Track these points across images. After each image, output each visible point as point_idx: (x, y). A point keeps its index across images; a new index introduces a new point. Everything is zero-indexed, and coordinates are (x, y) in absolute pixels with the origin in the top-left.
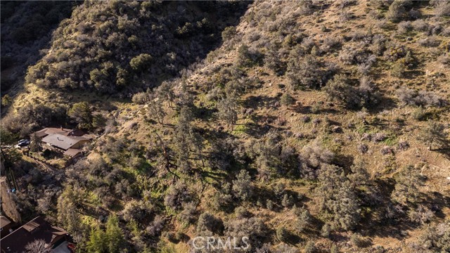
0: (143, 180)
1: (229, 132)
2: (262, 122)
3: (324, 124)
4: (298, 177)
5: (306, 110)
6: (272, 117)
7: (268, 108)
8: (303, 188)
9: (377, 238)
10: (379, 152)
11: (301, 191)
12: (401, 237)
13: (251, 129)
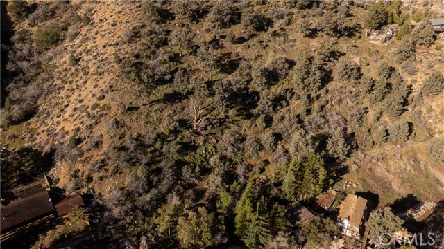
0: (194, 156)
1: (210, 80)
2: (224, 60)
3: (258, 44)
4: (278, 81)
5: (241, 40)
6: (226, 54)
7: (217, 49)
8: (284, 85)
9: (327, 86)
10: (290, 49)
11: (286, 86)
12: (332, 79)
13: (222, 69)
